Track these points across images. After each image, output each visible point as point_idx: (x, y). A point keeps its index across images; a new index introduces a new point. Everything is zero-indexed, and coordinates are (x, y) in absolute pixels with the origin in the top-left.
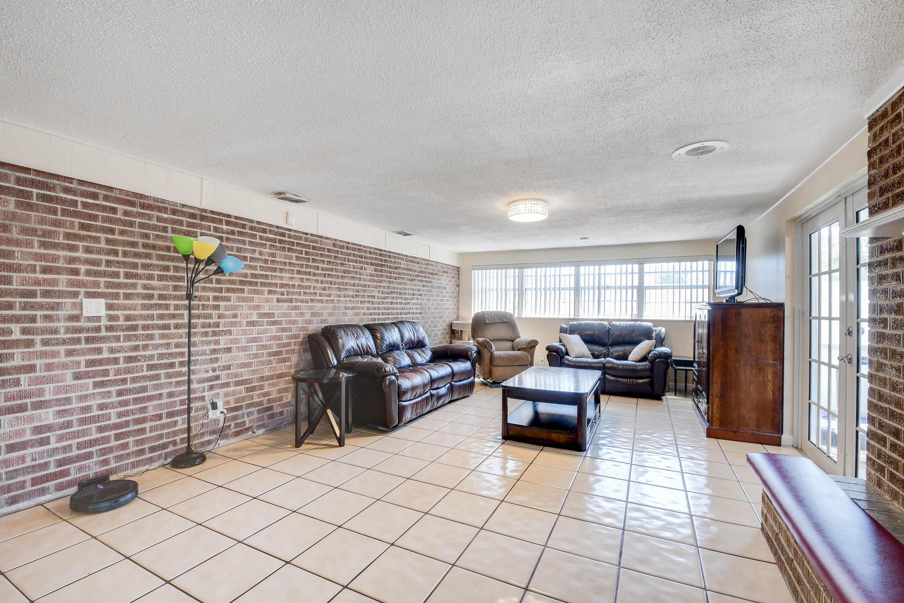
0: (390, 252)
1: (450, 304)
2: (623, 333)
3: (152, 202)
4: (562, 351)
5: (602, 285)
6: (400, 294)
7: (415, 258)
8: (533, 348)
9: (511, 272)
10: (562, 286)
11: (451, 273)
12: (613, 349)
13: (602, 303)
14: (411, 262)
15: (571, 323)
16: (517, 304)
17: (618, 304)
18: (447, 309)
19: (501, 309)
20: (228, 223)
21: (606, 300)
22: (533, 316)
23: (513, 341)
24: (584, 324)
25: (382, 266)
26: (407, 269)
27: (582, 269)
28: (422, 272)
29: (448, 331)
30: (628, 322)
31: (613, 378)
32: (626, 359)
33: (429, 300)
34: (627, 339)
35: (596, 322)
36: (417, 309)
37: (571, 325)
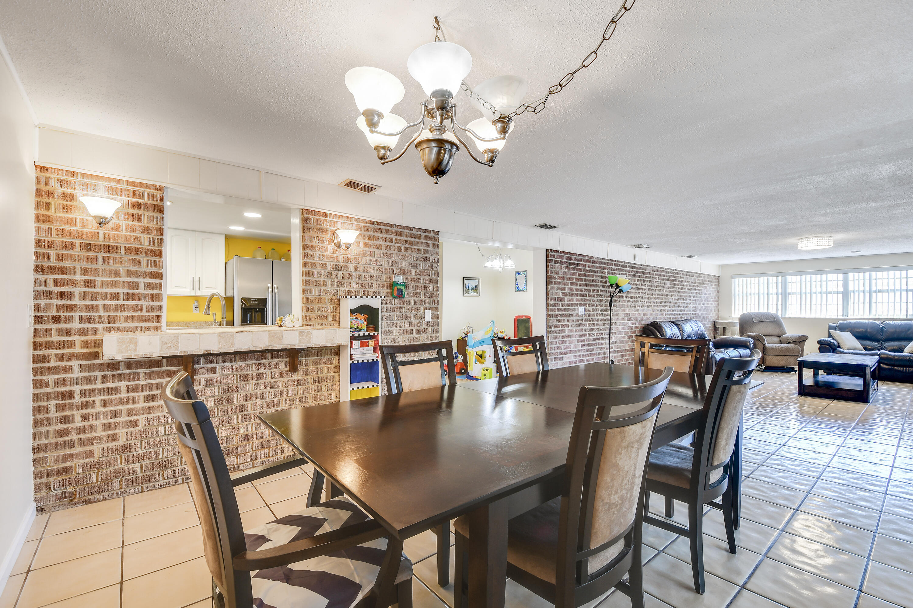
0: (678, 270)
1: (713, 307)
2: (898, 330)
3: (595, 260)
4: (834, 345)
5: (874, 288)
6: (684, 300)
7: (692, 272)
8: (803, 342)
9: (773, 279)
10: (829, 290)
11: (713, 282)
12: (887, 344)
13: (873, 305)
14: (689, 276)
15: (840, 322)
16: (780, 307)
17: (891, 305)
18: (711, 311)
19: (763, 310)
20: (615, 265)
21: (878, 301)
22: (798, 316)
23: (780, 337)
24: (855, 323)
25: (674, 280)
26: (687, 281)
27: (851, 275)
28: (695, 283)
29: (712, 328)
30: (903, 321)
31: (888, 367)
32: (902, 351)
33: (700, 304)
34: (902, 335)
35: (867, 321)
36: (693, 311)
37: (840, 324)
